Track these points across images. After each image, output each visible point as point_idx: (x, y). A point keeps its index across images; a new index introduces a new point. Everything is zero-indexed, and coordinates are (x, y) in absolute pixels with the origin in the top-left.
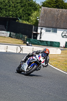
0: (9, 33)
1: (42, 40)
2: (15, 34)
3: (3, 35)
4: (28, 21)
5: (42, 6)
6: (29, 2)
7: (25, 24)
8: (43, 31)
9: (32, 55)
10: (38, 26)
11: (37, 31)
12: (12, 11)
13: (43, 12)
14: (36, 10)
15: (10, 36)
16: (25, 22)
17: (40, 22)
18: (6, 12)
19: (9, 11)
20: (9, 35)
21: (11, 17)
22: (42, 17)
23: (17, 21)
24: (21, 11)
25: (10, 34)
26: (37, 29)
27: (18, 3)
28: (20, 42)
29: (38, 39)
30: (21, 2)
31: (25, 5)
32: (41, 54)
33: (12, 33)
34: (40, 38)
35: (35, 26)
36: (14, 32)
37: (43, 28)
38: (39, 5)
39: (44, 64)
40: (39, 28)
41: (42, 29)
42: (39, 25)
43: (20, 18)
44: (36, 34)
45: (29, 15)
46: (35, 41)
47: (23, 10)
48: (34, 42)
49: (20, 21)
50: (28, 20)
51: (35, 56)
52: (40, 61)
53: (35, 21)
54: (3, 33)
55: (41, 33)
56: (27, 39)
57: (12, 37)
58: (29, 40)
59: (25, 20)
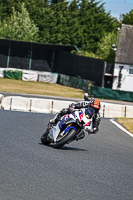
0: (56, 75)
1: (121, 89)
2: (68, 78)
3: (44, 79)
4: (95, 53)
5: (123, 22)
6: (96, 15)
7: (88, 58)
8: (125, 72)
9: (69, 112)
10: (113, 63)
11: (112, 72)
12: (63, 33)
13: (124, 34)
14: (111, 31)
15: (58, 82)
16: (88, 54)
17: (118, 54)
18: (51, 33)
19: (57, 32)
20: (56, 80)
21: (61, 44)
22: (123, 44)
23: (72, 52)
24: (80, 32)
25: (59, 78)
26: (113, 67)
27: (74, 17)
28: (79, 94)
29: (115, 87)
30: (80, 15)
31: (89, 20)
32: (84, 110)
33: (62, 76)
34: (119, 86)
35: (108, 62)
36: (67, 74)
37: (125, 66)
38: (116, 21)
39: (90, 128)
40: (116, 65)
41: (122, 68)
42: (116, 60)
43: (79, 46)
44: (111, 79)
45: (97, 40)
46: (109, 92)
47: (85, 31)
48: (107, 94)
49: (80, 52)
50: (94, 50)
51: (73, 113)
52: (83, 122)
53: (107, 53)
54: (45, 76)
55: (120, 76)
56: (92, 88)
57: (62, 84)
58: (97, 90)
59: (89, 50)
